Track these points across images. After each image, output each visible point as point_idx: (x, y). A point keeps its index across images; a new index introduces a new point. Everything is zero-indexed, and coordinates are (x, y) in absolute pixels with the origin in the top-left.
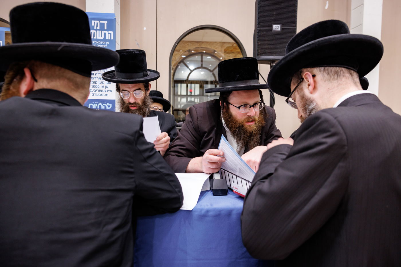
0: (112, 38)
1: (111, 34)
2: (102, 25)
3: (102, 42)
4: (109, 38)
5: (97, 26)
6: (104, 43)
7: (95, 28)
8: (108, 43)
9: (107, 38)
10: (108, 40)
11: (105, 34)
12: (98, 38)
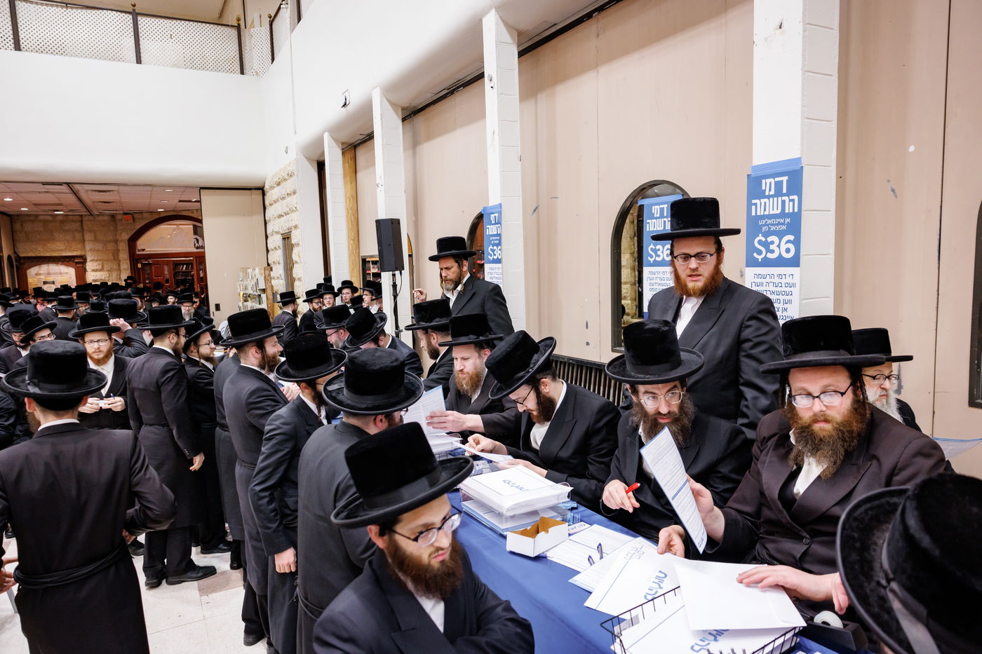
0: (796, 210)
1: (793, 200)
2: (779, 184)
3: (778, 220)
4: (791, 211)
5: (770, 190)
6: (782, 221)
7: (767, 194)
8: (788, 220)
9: (787, 211)
10: (789, 215)
11: (783, 202)
12: (772, 212)
